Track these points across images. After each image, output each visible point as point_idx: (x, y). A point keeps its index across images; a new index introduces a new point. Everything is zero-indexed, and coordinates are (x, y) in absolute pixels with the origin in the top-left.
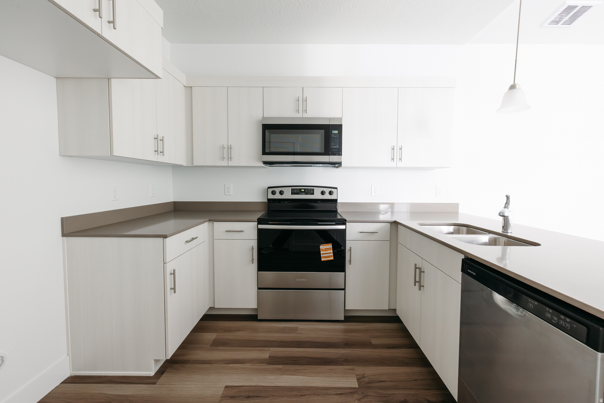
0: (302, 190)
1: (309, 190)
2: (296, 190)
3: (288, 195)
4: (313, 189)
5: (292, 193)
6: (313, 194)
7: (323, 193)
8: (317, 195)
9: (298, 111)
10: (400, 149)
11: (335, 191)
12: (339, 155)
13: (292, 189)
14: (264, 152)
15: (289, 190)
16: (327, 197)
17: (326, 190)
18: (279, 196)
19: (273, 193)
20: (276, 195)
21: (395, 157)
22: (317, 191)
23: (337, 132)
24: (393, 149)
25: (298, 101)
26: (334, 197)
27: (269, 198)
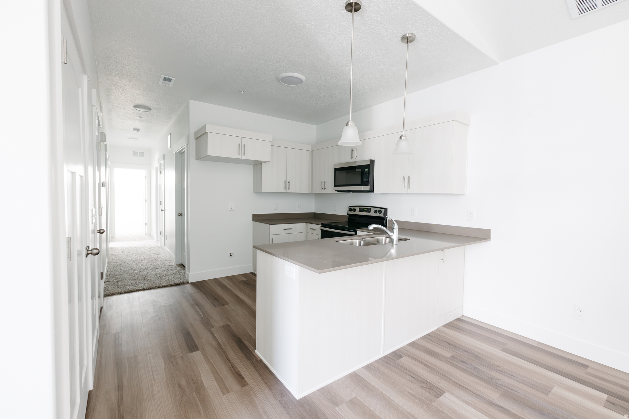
1: (367, 209)
2: (362, 209)
3: (357, 213)
4: (370, 209)
5: (360, 211)
6: (370, 212)
7: (375, 212)
8: (372, 214)
9: (353, 157)
10: (410, 179)
11: (383, 210)
12: (368, 185)
13: (360, 208)
14: (335, 186)
15: (357, 209)
16: (377, 215)
17: (378, 209)
18: (352, 213)
19: (350, 210)
20: (351, 212)
21: (406, 185)
22: (372, 210)
23: (367, 170)
24: (404, 179)
25: (353, 151)
26: (382, 215)
27: (348, 213)
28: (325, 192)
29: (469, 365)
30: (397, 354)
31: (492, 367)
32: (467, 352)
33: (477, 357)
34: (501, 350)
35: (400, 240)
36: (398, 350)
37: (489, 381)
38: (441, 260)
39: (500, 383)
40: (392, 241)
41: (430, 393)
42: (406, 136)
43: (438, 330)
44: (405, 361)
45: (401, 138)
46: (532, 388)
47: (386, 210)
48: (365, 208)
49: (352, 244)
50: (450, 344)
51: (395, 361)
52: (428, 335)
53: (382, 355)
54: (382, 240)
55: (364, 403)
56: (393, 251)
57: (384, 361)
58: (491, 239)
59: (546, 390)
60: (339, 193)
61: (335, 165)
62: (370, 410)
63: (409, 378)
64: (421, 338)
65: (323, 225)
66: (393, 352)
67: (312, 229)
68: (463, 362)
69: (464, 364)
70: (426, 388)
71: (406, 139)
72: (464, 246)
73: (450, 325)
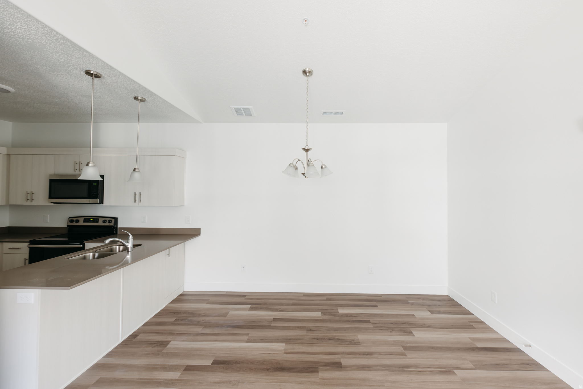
0: (91, 219)
1: (96, 219)
2: (87, 219)
3: (81, 223)
4: (99, 219)
5: (84, 222)
6: (98, 222)
7: (104, 221)
8: (100, 223)
9: (76, 170)
10: (141, 194)
11: (113, 220)
12: (97, 199)
13: (84, 219)
14: (50, 197)
15: (82, 220)
16: (107, 224)
17: (107, 219)
18: (75, 224)
19: (72, 221)
20: (73, 223)
21: (137, 200)
22: (101, 220)
23: (96, 184)
24: (136, 194)
25: (76, 163)
26: (112, 224)
27: (68, 225)
28: (34, 203)
29: (186, 320)
30: (134, 336)
31: (200, 315)
32: (186, 313)
33: (191, 313)
34: (206, 304)
35: (135, 246)
36: (134, 332)
37: (198, 324)
38: (168, 255)
39: (203, 322)
40: (126, 249)
41: (160, 347)
42: (138, 169)
43: (166, 307)
44: (140, 337)
45: (134, 170)
46: (220, 317)
47: (116, 219)
48: (92, 219)
49: (85, 258)
50: (174, 313)
51: (132, 340)
52: (158, 313)
53: (120, 341)
54: (116, 248)
55: (109, 377)
56: (129, 257)
57: (122, 345)
58: (201, 235)
59: (225, 315)
60: (55, 204)
61: (50, 175)
62: (115, 378)
63: (145, 345)
64: (153, 318)
65: (32, 242)
66: (130, 336)
67: (13, 248)
68: (182, 320)
69: (183, 321)
70: (157, 346)
71: (139, 171)
72: (184, 243)
73: (175, 301)
